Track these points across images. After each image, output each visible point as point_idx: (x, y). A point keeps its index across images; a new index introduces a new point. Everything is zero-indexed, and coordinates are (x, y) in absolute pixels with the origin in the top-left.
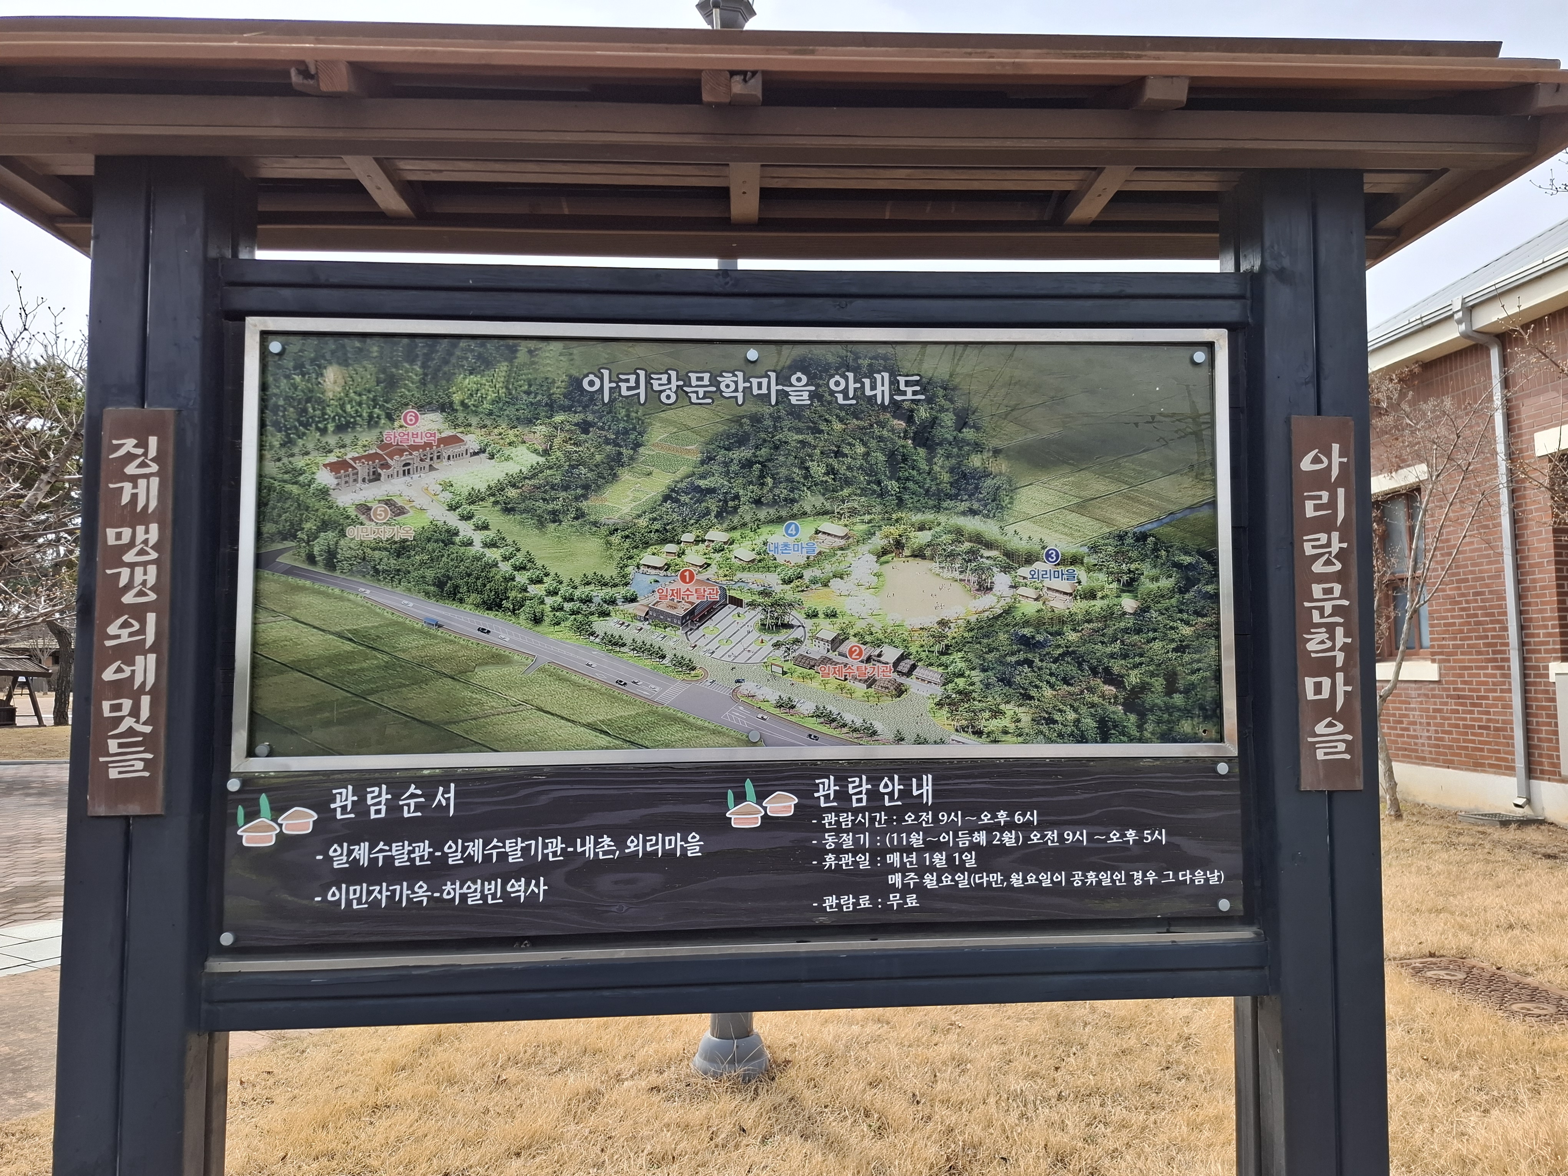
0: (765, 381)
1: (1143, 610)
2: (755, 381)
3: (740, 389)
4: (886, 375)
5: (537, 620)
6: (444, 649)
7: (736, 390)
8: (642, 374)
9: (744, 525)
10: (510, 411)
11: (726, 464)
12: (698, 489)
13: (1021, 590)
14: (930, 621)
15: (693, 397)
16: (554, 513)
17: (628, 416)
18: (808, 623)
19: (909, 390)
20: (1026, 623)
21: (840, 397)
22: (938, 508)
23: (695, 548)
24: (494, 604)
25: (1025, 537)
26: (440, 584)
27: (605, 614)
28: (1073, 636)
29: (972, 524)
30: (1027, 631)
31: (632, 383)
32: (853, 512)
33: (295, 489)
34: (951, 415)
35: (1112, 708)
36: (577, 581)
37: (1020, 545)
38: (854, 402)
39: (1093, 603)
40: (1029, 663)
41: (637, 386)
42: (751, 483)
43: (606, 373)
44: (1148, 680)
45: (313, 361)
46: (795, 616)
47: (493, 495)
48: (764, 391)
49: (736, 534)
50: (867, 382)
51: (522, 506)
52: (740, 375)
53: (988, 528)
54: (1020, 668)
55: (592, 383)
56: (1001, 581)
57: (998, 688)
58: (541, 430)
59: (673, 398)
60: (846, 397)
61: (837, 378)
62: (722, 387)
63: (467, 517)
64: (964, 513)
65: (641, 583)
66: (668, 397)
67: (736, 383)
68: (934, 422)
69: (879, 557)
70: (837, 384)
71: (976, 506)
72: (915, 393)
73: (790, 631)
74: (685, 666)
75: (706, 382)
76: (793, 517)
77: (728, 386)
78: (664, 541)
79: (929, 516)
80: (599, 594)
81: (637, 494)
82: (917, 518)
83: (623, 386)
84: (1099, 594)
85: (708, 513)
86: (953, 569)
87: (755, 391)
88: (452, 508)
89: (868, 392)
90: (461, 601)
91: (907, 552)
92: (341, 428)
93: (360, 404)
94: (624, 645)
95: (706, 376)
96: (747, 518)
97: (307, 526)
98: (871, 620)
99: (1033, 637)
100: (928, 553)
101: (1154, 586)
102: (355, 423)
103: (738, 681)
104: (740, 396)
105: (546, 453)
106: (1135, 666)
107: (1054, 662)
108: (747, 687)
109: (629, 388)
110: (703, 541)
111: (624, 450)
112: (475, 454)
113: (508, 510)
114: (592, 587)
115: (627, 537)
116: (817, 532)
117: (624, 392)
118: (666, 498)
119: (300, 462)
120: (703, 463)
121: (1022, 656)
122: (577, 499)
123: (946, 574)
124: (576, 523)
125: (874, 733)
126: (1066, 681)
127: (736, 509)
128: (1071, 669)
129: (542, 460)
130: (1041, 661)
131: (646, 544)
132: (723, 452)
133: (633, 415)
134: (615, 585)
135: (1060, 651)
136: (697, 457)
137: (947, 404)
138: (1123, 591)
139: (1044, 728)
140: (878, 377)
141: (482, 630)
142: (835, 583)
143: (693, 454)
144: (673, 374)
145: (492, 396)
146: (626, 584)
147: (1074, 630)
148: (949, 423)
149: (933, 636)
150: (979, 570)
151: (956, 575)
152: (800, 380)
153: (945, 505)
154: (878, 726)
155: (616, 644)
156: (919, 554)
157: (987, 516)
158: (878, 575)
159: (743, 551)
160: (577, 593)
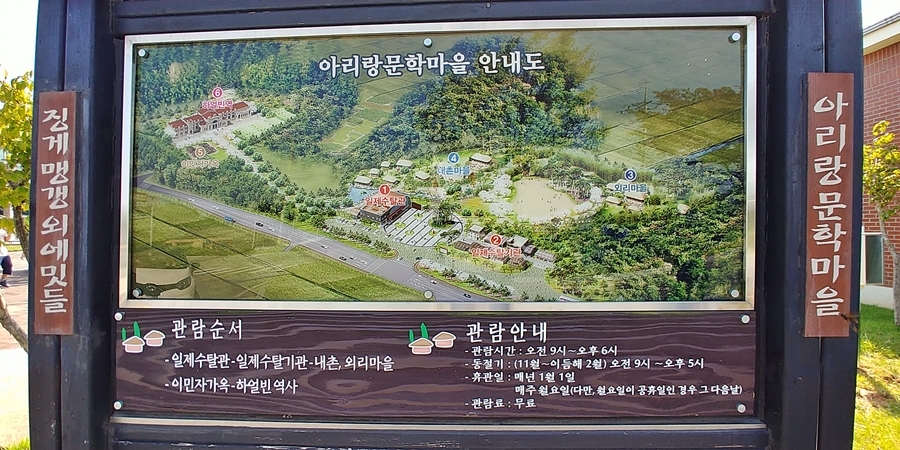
0: (436, 59)
1: (693, 211)
2: (429, 60)
3: (420, 65)
4: (518, 53)
5: (291, 218)
6: (236, 235)
7: (417, 66)
8: (356, 57)
9: (422, 155)
10: (275, 85)
11: (410, 115)
12: (392, 132)
13: (609, 199)
14: (547, 219)
15: (389, 71)
16: (301, 149)
17: (347, 85)
18: (465, 220)
19: (534, 63)
20: (612, 221)
21: (487, 68)
22: (552, 142)
23: (390, 171)
24: (265, 208)
25: (612, 163)
26: (234, 196)
27: (332, 214)
28: (644, 230)
29: (576, 154)
30: (612, 226)
31: (350, 64)
32: (495, 146)
33: (153, 138)
34: (562, 80)
35: (670, 278)
36: (315, 193)
37: (609, 167)
38: (496, 71)
39: (658, 207)
40: (614, 248)
41: (354, 66)
42: (427, 127)
43: (334, 58)
44: (694, 259)
45: (163, 61)
46: (455, 216)
47: (265, 139)
48: (436, 66)
49: (417, 162)
50: (505, 58)
51: (282, 145)
52: (420, 55)
53: (588, 157)
54: (608, 251)
55: (325, 66)
56: (596, 193)
57: (594, 265)
58: (294, 96)
59: (376, 72)
60: (491, 69)
61: (485, 55)
62: (408, 64)
63: (249, 154)
64: (570, 146)
65: (355, 193)
66: (373, 72)
67: (417, 61)
68: (550, 84)
69: (512, 176)
70: (485, 60)
71: (579, 141)
72: (537, 65)
73: (452, 226)
74: (384, 248)
75: (398, 61)
76: (455, 149)
77: (412, 64)
78: (370, 167)
79: (546, 148)
80: (328, 202)
81: (354, 136)
82: (539, 149)
83: (345, 66)
84: (662, 202)
85: (398, 148)
86: (562, 184)
87: (430, 66)
88: (241, 148)
89: (506, 65)
90: (246, 205)
91: (531, 173)
92: (178, 101)
93: (189, 86)
94: (344, 234)
95: (398, 57)
96: (424, 151)
97: (160, 161)
98: (507, 218)
99: (617, 230)
100: (546, 173)
101: (700, 196)
102: (186, 97)
103: (418, 258)
104: (420, 70)
105: (296, 111)
106: (686, 250)
107: (631, 247)
108: (424, 262)
109: (348, 68)
110: (395, 166)
111: (344, 108)
112: (255, 113)
113: (274, 148)
114: (324, 197)
115: (347, 164)
116: (471, 159)
117: (345, 70)
118: (372, 138)
119: (156, 122)
120: (395, 115)
121: (609, 243)
122: (315, 140)
123: (558, 187)
124: (314, 155)
125: (508, 293)
126: (638, 259)
127: (417, 144)
128: (642, 252)
129: (294, 116)
130: (622, 246)
131: (359, 169)
132: (408, 107)
133: (351, 84)
134: (339, 196)
135: (635, 239)
136: (391, 111)
137: (561, 73)
138: (678, 199)
139: (623, 291)
140: (513, 54)
141: (258, 224)
142: (483, 194)
143: (389, 108)
144: (376, 57)
145: (265, 76)
146: (346, 195)
147: (644, 225)
148: (562, 85)
149: (549, 230)
150: (581, 184)
151: (565, 188)
152: (459, 57)
153: (558, 140)
154: (511, 289)
155: (340, 233)
156: (539, 174)
157: (587, 148)
158: (512, 188)
159: (421, 174)
160: (315, 201)
